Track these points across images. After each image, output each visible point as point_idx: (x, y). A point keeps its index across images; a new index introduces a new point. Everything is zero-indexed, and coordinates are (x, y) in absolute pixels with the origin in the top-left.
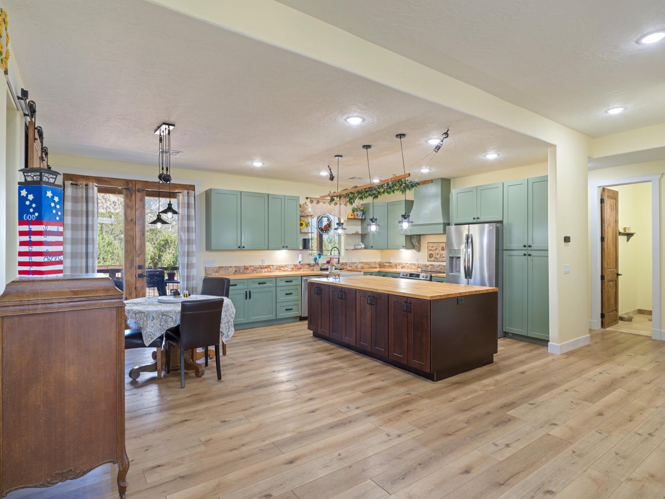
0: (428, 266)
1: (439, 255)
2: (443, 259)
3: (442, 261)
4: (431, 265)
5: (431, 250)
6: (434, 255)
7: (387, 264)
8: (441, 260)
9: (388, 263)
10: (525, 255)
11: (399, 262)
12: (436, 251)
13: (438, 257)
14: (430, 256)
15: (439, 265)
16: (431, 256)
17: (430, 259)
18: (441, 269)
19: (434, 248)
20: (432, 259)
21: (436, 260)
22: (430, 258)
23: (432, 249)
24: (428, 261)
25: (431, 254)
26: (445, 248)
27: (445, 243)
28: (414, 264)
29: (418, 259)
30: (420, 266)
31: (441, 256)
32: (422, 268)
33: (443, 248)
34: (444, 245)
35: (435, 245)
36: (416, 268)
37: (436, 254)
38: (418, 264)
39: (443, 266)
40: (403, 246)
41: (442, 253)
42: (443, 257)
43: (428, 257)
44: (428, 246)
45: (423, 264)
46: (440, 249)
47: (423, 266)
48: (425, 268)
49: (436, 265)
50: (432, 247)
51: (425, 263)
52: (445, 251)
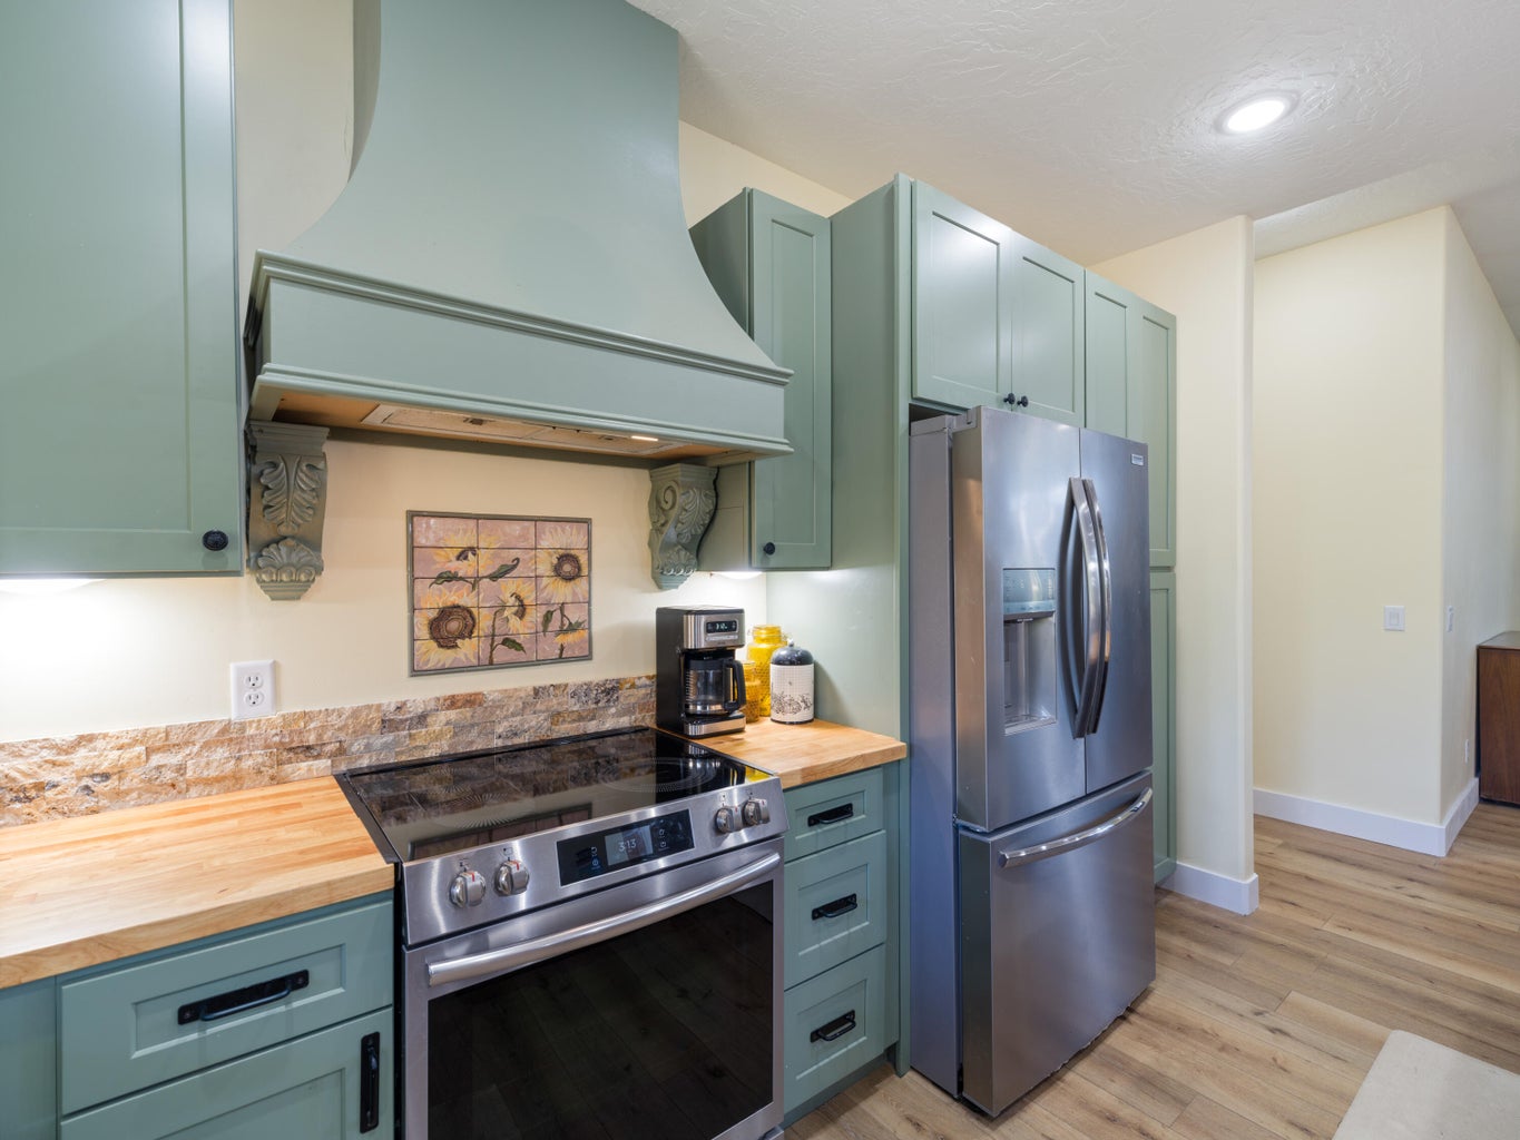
0: (422, 719)
1: (535, 616)
2: (570, 638)
3: (561, 659)
4: (453, 702)
5: (448, 578)
6: (484, 622)
8: (549, 647)
12: (508, 587)
13: (516, 625)
14: (435, 627)
15: (536, 691)
16: (448, 627)
17: (437, 655)
18: (556, 716)
19: (485, 563)
20: (467, 649)
21: (502, 654)
22: (444, 640)
23: (464, 568)
24: (415, 672)
25: (446, 613)
26: (583, 559)
27: (587, 521)
28: (225, 730)
29: (275, 667)
30: (311, 739)
31: (555, 624)
32: (341, 751)
33: (566, 557)
34: (571, 539)
35: (489, 538)
36: (247, 764)
37: (504, 607)
38: (288, 721)
39: (574, 695)
40: (216, 542)
41: (558, 599)
42: (573, 628)
43: (413, 640)
44: (412, 548)
45: (355, 713)
46: (545, 568)
47: (362, 730)
48: (379, 741)
49: (508, 695)
50: (462, 556)
51: (388, 700)
52: (581, 584)
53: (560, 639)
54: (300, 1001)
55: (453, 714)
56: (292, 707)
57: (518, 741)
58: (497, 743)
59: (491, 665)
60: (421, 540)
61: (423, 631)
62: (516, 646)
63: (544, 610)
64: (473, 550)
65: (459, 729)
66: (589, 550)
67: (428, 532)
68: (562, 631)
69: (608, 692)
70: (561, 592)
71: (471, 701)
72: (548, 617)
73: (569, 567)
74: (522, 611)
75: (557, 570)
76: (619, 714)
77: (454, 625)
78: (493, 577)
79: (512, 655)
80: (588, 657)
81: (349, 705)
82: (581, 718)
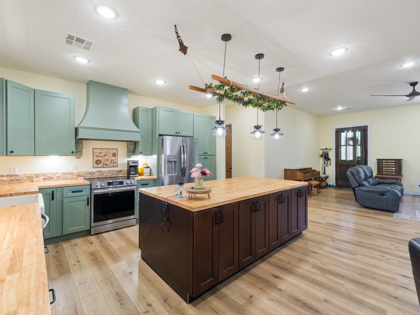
0: (94, 173)
1: (109, 161)
2: (114, 164)
3: (113, 167)
4: (98, 172)
5: (98, 156)
6: (102, 162)
7: (5, 178)
8: (112, 165)
9: (8, 176)
10: (205, 158)
11: (37, 172)
12: (106, 157)
13: (107, 162)
14: (96, 162)
15: (110, 171)
17: (96, 166)
18: (112, 174)
19: (103, 154)
20: (100, 165)
21: (105, 166)
22: (97, 164)
23: (100, 155)
24: (93, 168)
25: (97, 161)
26: (116, 154)
27: (117, 149)
28: (71, 173)
29: (77, 166)
30: (81, 175)
31: (112, 162)
32: (84, 176)
33: (114, 154)
34: (115, 151)
35: (104, 151)
36: (74, 177)
37: (105, 160)
38: (78, 172)
39: (115, 171)
40: (73, 152)
41: (113, 159)
42: (115, 163)
43: (93, 164)
44: (93, 153)
45: (86, 172)
46: (111, 155)
47: (87, 174)
48: (89, 176)
49: (106, 171)
50: (100, 153)
51: (90, 171)
52: (116, 157)
53: (113, 164)
54: (82, 193)
55: (98, 173)
56: (79, 171)
57: (107, 177)
58: (104, 177)
59: (103, 167)
60: (94, 152)
61: (94, 163)
62: (107, 165)
63: (110, 161)
64: (101, 153)
65: (99, 175)
66: (117, 153)
67: (95, 151)
68: (113, 163)
69: (120, 171)
70: (113, 158)
71: (101, 171)
72: (111, 161)
73: (114, 155)
74: (108, 160)
75: (113, 155)
76: (122, 174)
77: (98, 162)
78: (104, 156)
79: (106, 166)
80: (117, 167)
81: (85, 171)
82: (116, 175)
